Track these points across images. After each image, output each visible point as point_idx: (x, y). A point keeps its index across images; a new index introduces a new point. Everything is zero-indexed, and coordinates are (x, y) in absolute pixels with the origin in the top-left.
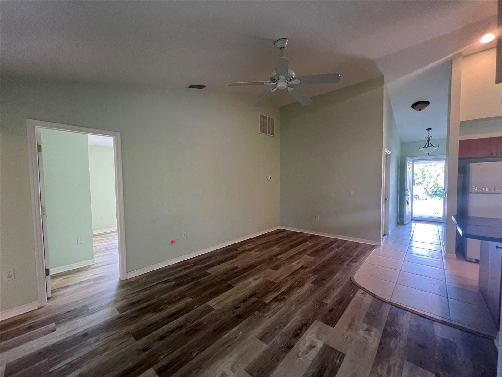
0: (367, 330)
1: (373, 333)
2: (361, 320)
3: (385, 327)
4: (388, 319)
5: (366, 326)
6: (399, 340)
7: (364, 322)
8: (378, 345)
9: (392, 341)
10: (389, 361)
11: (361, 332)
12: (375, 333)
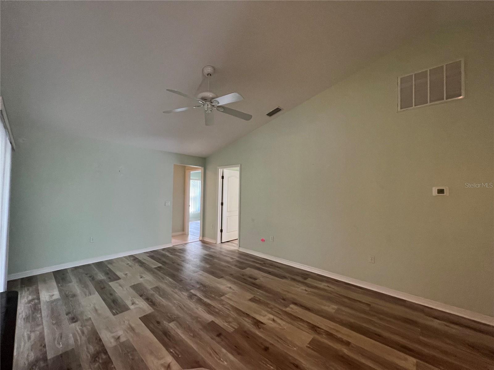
0: (119, 338)
1: (112, 340)
2: (131, 340)
3: (108, 355)
4: (113, 366)
5: (123, 339)
6: (88, 357)
7: (128, 340)
8: (101, 338)
9: (93, 350)
10: (86, 337)
11: (120, 333)
12: (111, 343)
